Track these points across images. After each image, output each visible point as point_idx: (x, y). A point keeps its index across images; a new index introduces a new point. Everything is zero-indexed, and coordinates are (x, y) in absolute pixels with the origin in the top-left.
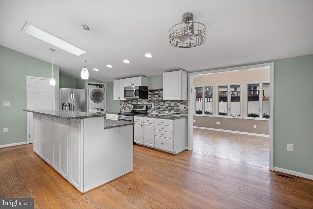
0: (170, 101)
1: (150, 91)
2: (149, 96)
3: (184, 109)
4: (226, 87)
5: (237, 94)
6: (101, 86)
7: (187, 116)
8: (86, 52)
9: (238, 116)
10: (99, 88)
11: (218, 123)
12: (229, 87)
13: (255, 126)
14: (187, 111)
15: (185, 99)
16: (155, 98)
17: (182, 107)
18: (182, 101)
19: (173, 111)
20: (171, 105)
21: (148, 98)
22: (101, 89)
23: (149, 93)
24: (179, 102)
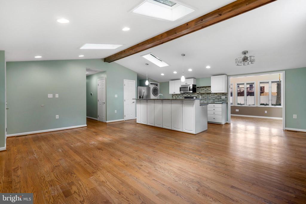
0: (214, 93)
1: (198, 88)
2: (197, 91)
3: (225, 98)
4: (243, 84)
5: (240, 90)
6: (157, 85)
7: (227, 103)
8: (168, 65)
9: (253, 105)
10: (156, 86)
11: (237, 110)
12: (245, 84)
13: (266, 112)
14: (227, 99)
15: (226, 92)
16: (201, 92)
17: (223, 97)
18: (223, 93)
19: (216, 100)
20: (215, 96)
21: (196, 92)
22: (157, 87)
23: (197, 89)
24: (221, 94)
